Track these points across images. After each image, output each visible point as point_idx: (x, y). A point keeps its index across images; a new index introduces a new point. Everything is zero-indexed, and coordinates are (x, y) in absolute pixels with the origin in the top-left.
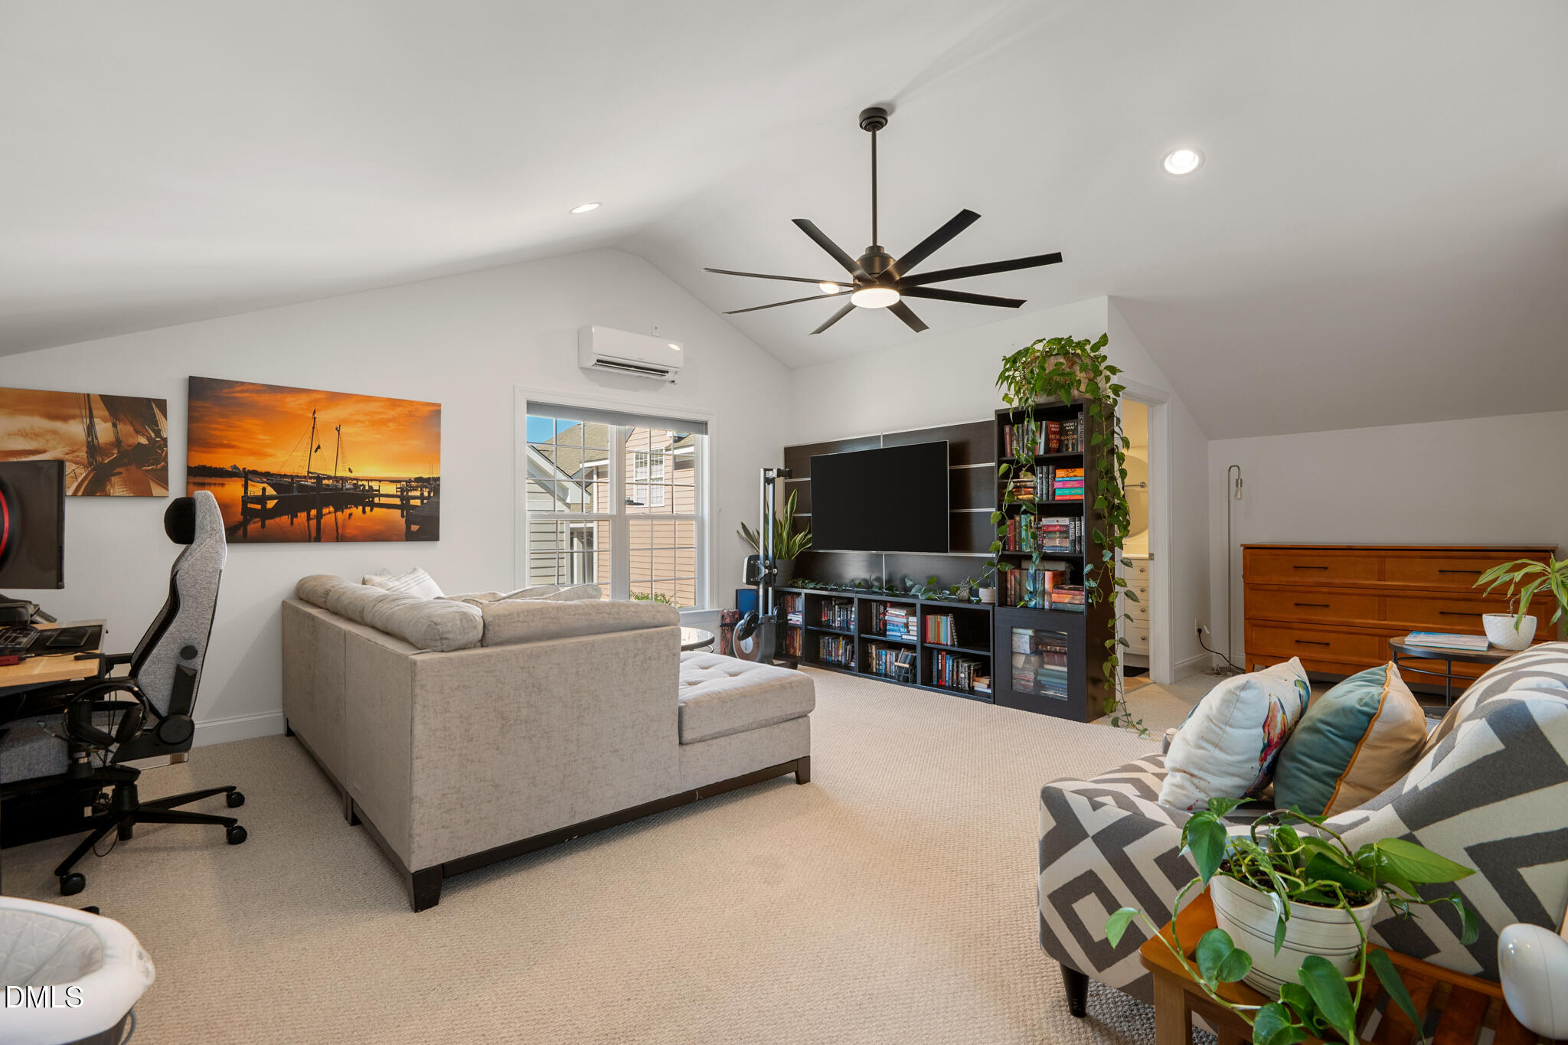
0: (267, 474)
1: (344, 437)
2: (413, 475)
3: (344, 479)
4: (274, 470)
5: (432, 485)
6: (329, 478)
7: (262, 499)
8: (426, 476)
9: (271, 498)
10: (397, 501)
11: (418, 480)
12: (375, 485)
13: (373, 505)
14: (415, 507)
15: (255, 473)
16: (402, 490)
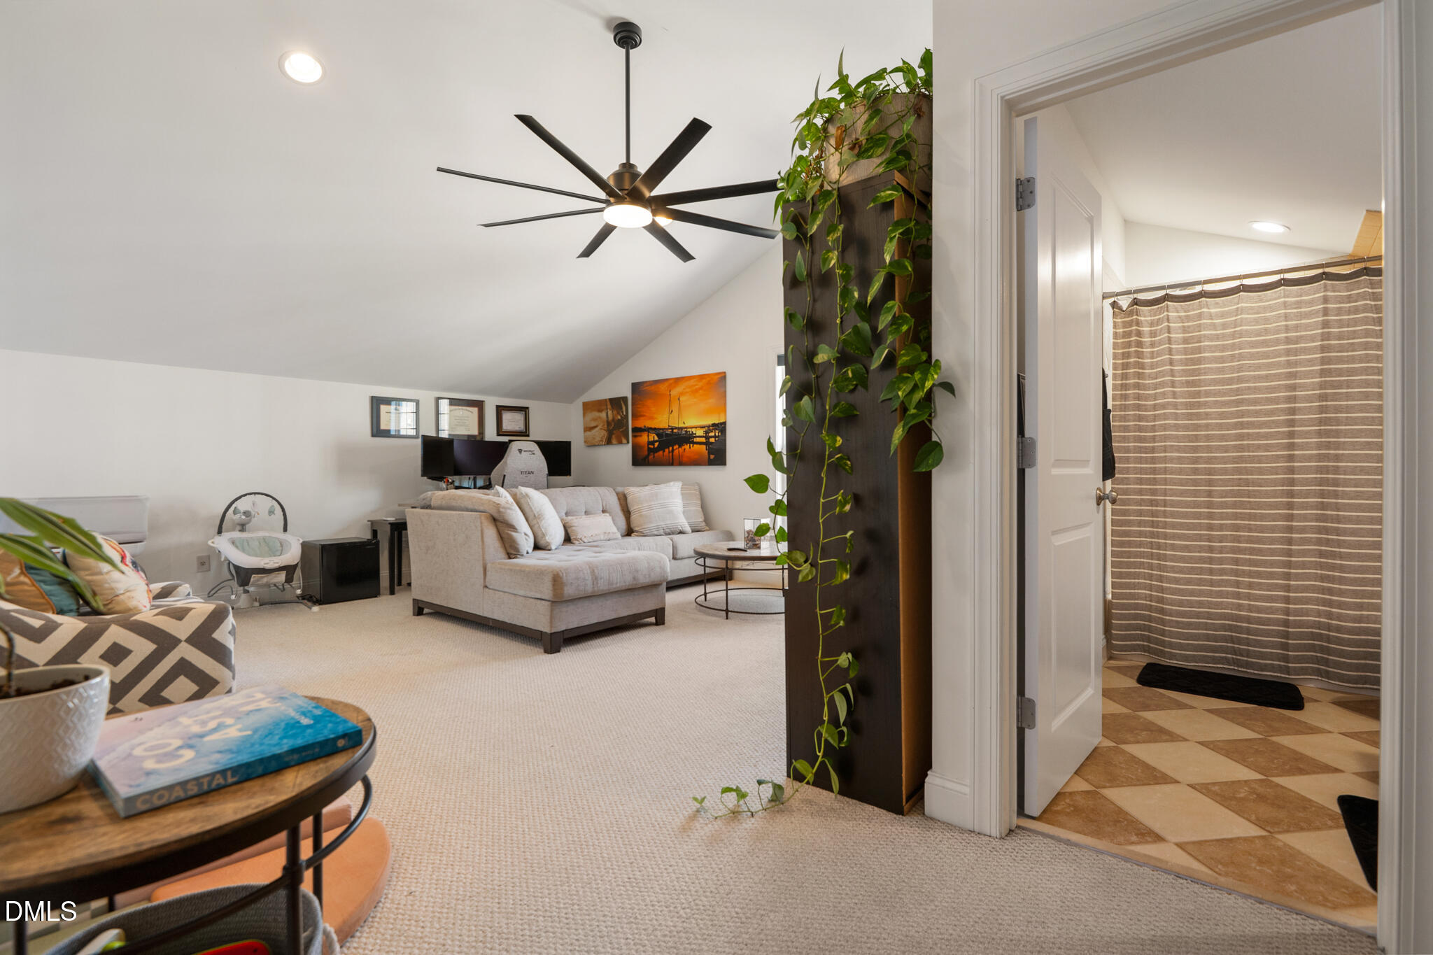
0: (655, 429)
1: (682, 404)
2: (710, 422)
3: (681, 429)
4: (657, 426)
5: (721, 427)
6: (676, 428)
7: (653, 443)
8: (717, 422)
9: (656, 441)
10: (703, 440)
11: (714, 425)
12: (694, 430)
13: (694, 443)
14: (712, 443)
15: (651, 428)
16: (706, 432)
